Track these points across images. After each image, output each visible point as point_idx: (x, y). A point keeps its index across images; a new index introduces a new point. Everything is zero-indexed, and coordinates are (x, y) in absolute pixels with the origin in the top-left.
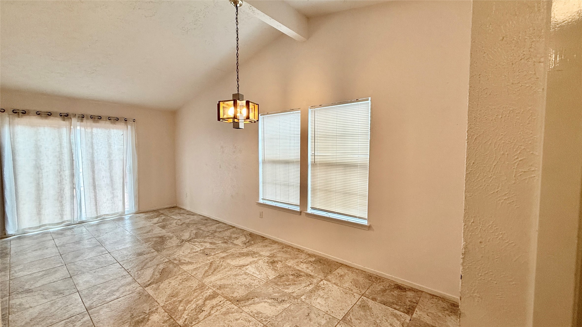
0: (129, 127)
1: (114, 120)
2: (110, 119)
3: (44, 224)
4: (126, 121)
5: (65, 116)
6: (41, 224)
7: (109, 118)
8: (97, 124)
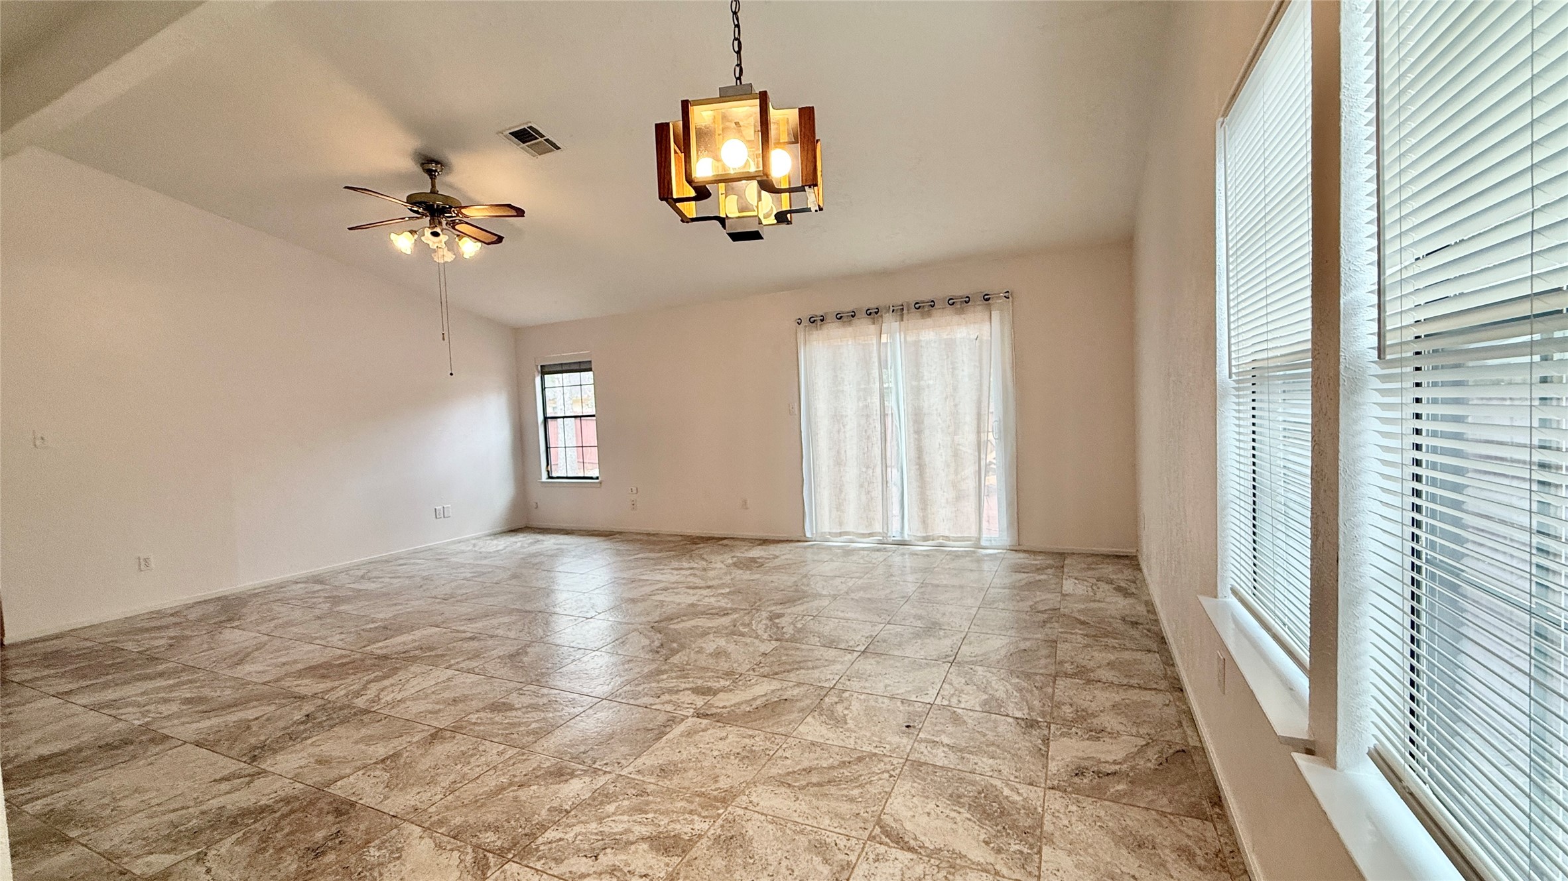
0: (996, 315)
1: (959, 303)
2: (953, 303)
3: (848, 530)
4: (987, 300)
5: (874, 314)
6: (843, 530)
7: (951, 302)
8: (929, 321)
